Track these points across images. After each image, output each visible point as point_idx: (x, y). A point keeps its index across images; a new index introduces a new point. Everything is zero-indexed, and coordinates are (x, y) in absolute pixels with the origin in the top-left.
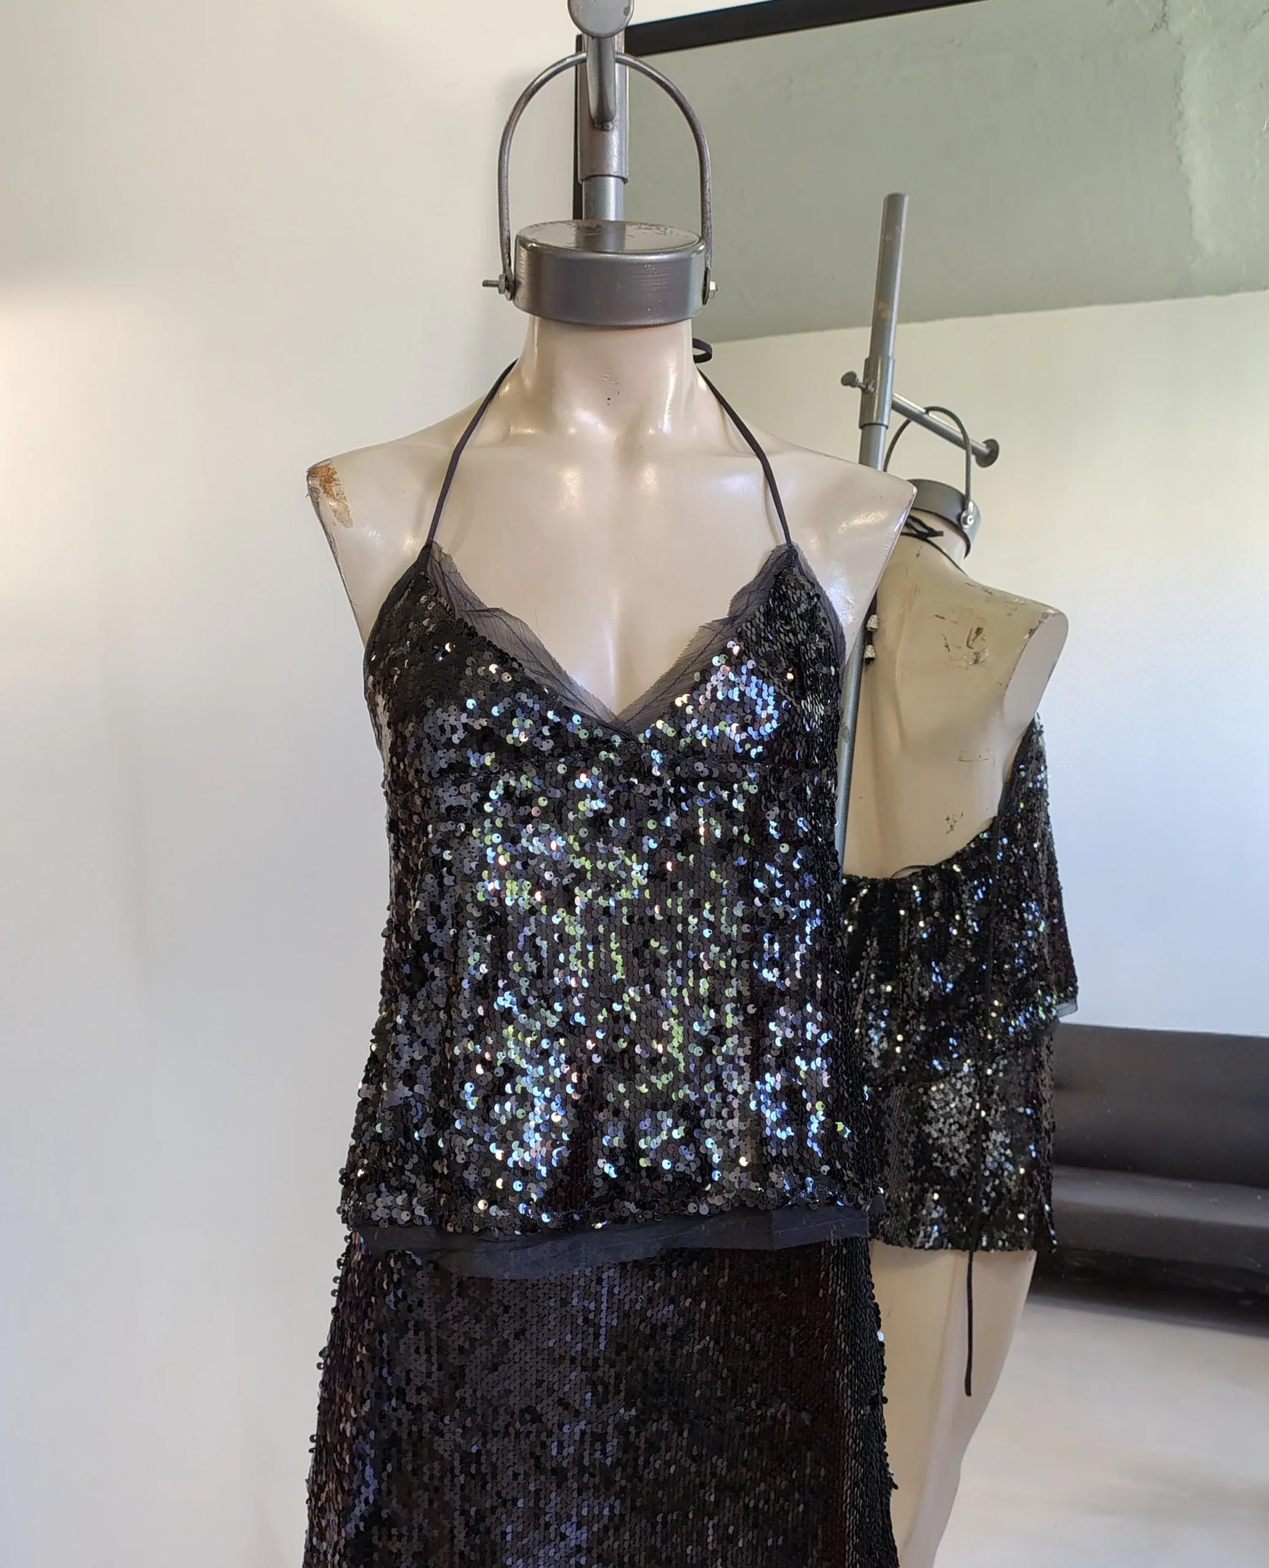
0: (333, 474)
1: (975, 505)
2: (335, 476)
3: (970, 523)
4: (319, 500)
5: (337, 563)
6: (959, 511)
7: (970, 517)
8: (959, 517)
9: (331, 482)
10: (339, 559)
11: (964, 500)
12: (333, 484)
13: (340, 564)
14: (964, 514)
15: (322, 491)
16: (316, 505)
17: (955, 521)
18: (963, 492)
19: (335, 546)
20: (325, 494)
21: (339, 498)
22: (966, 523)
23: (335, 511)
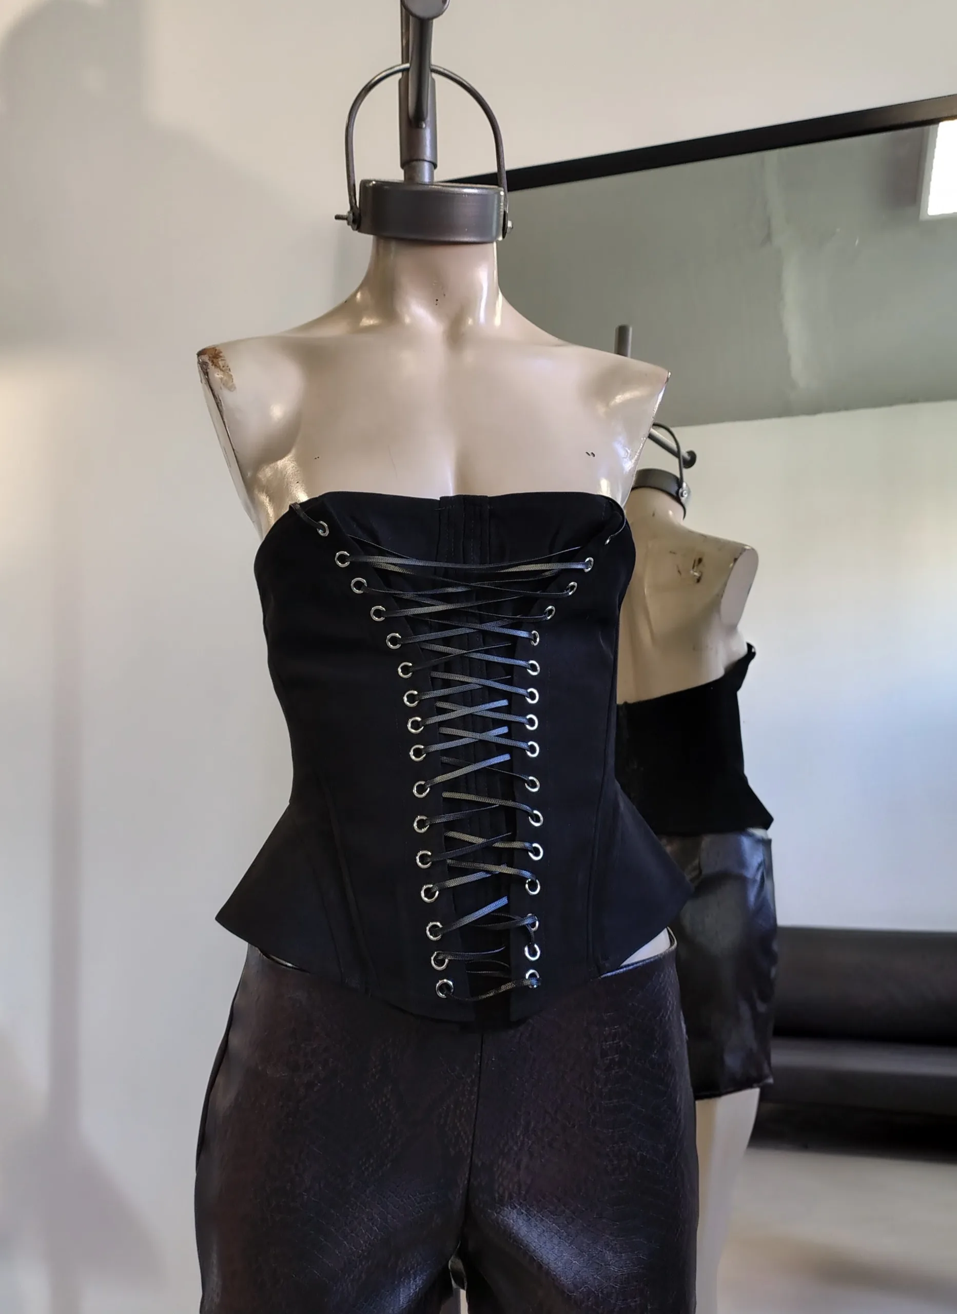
0: (221, 352)
1: (687, 485)
2: (221, 355)
3: (686, 496)
4: (208, 370)
5: (223, 419)
6: (676, 488)
7: (685, 492)
8: (677, 492)
9: (217, 358)
10: (224, 417)
11: (679, 482)
12: (220, 359)
13: (225, 421)
14: (681, 491)
15: (210, 364)
16: (206, 373)
17: (674, 493)
18: (678, 476)
19: (221, 405)
20: (213, 367)
21: (225, 370)
22: (682, 496)
23: (221, 379)
